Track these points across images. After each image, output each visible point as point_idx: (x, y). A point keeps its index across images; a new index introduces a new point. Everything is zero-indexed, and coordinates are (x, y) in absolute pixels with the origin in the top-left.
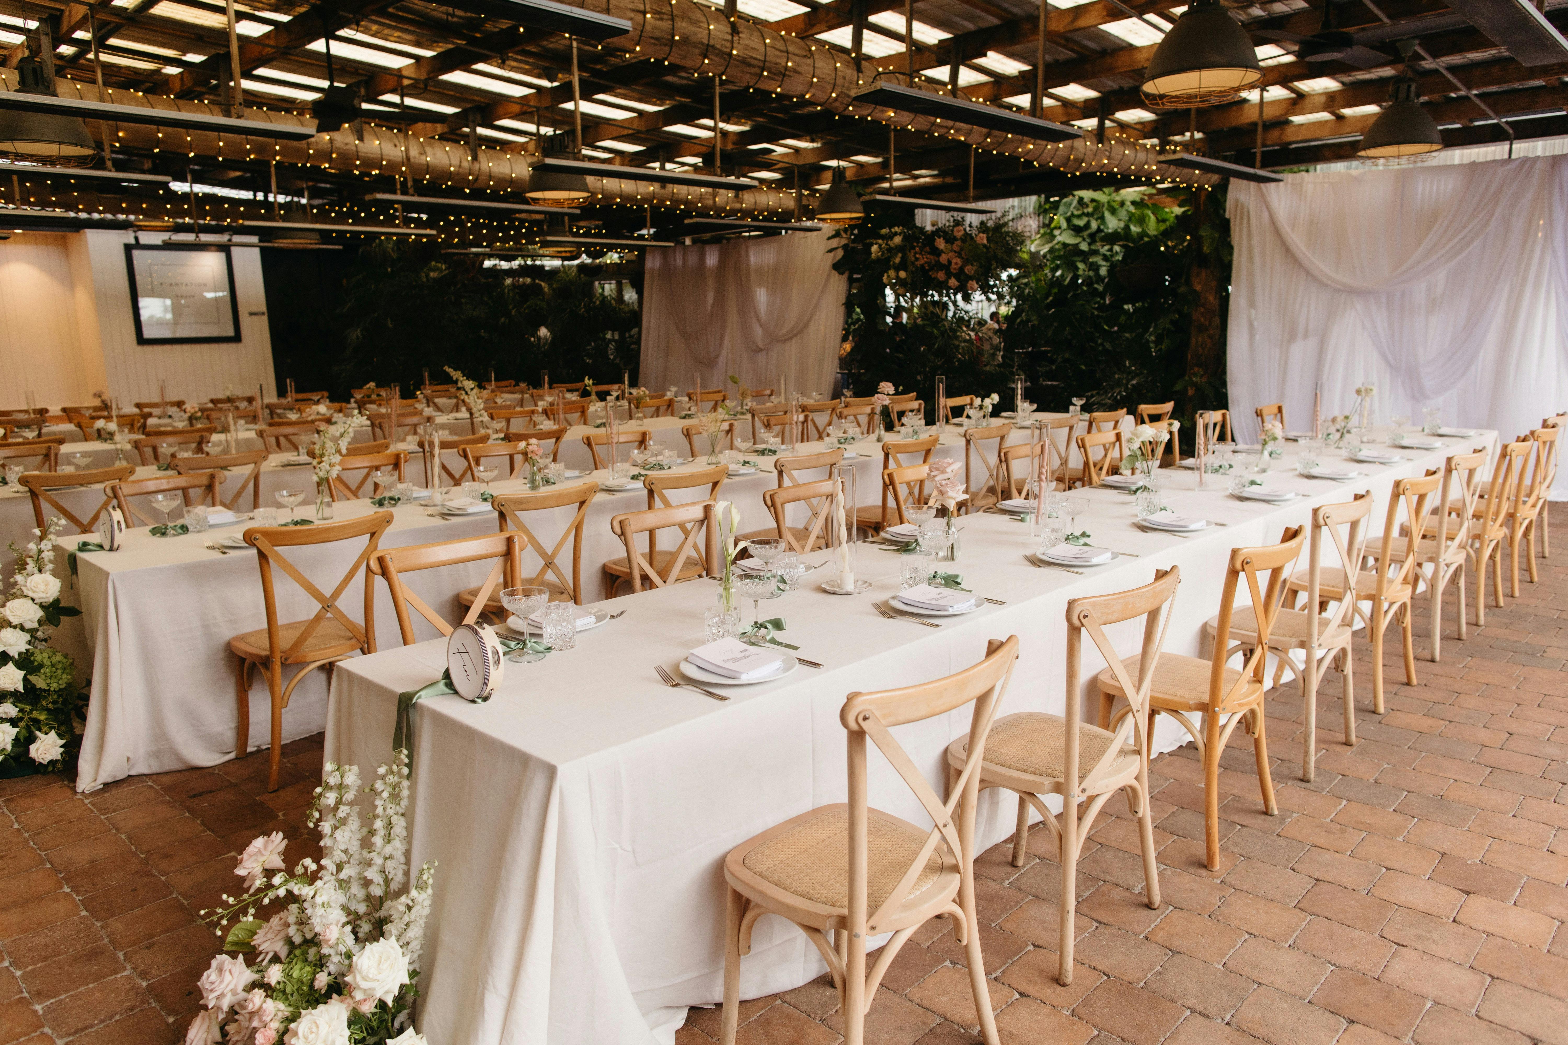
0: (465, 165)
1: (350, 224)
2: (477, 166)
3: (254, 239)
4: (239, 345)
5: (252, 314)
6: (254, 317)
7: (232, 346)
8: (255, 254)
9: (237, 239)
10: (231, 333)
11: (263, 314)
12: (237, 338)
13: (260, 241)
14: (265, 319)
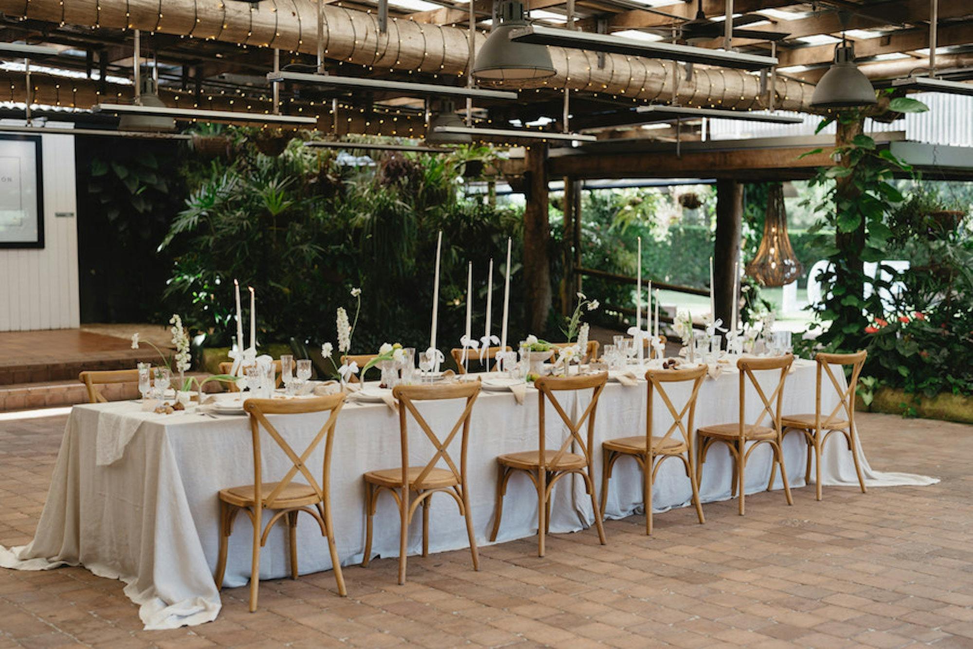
0: (372, 37)
1: (195, 108)
2: (384, 39)
3: (70, 126)
4: (41, 253)
5: (59, 215)
6: (61, 219)
7: (33, 253)
8: (68, 143)
9: (51, 125)
10: (34, 238)
11: (72, 215)
12: (39, 244)
13: (75, 127)
14: (73, 222)
